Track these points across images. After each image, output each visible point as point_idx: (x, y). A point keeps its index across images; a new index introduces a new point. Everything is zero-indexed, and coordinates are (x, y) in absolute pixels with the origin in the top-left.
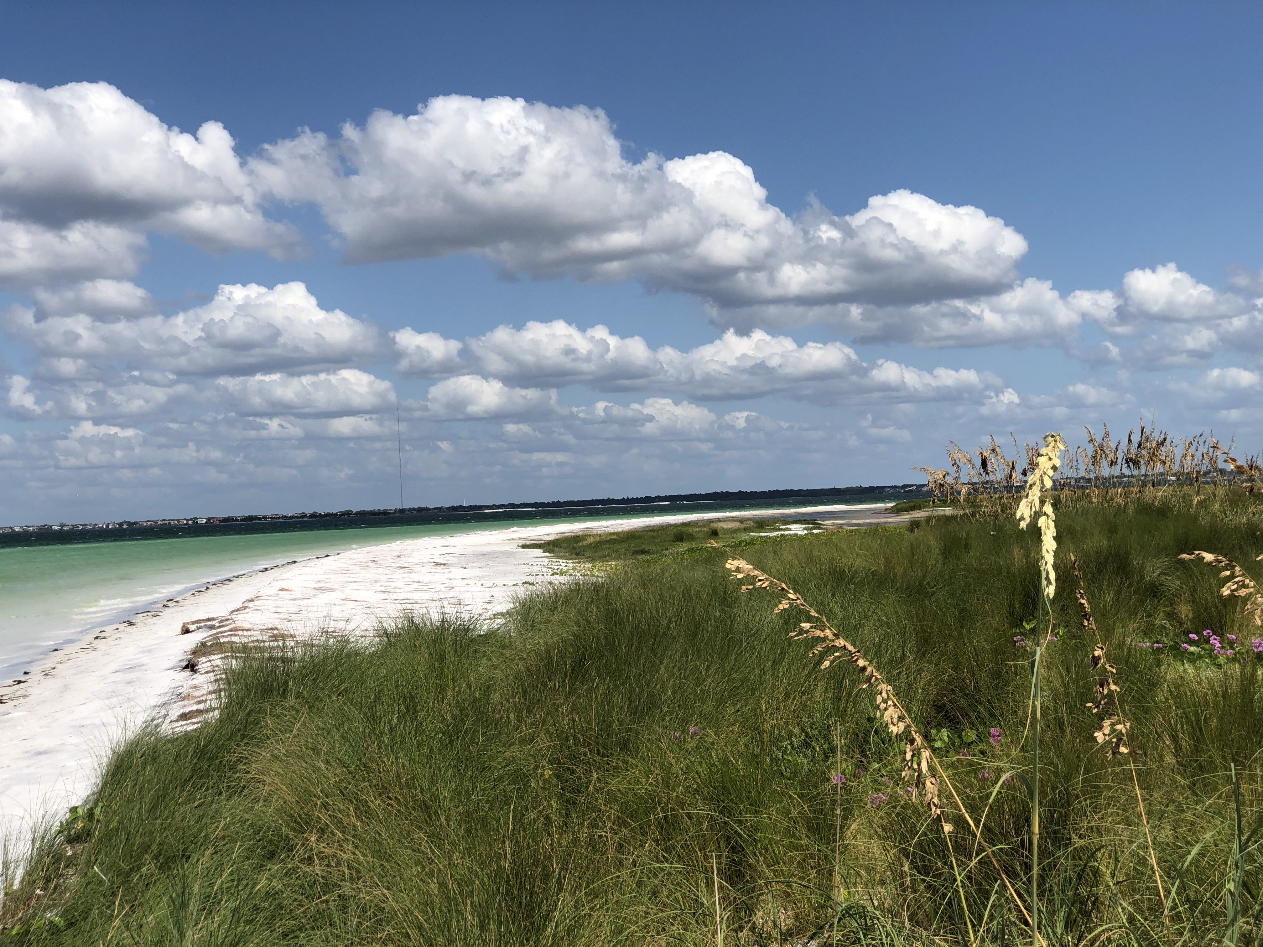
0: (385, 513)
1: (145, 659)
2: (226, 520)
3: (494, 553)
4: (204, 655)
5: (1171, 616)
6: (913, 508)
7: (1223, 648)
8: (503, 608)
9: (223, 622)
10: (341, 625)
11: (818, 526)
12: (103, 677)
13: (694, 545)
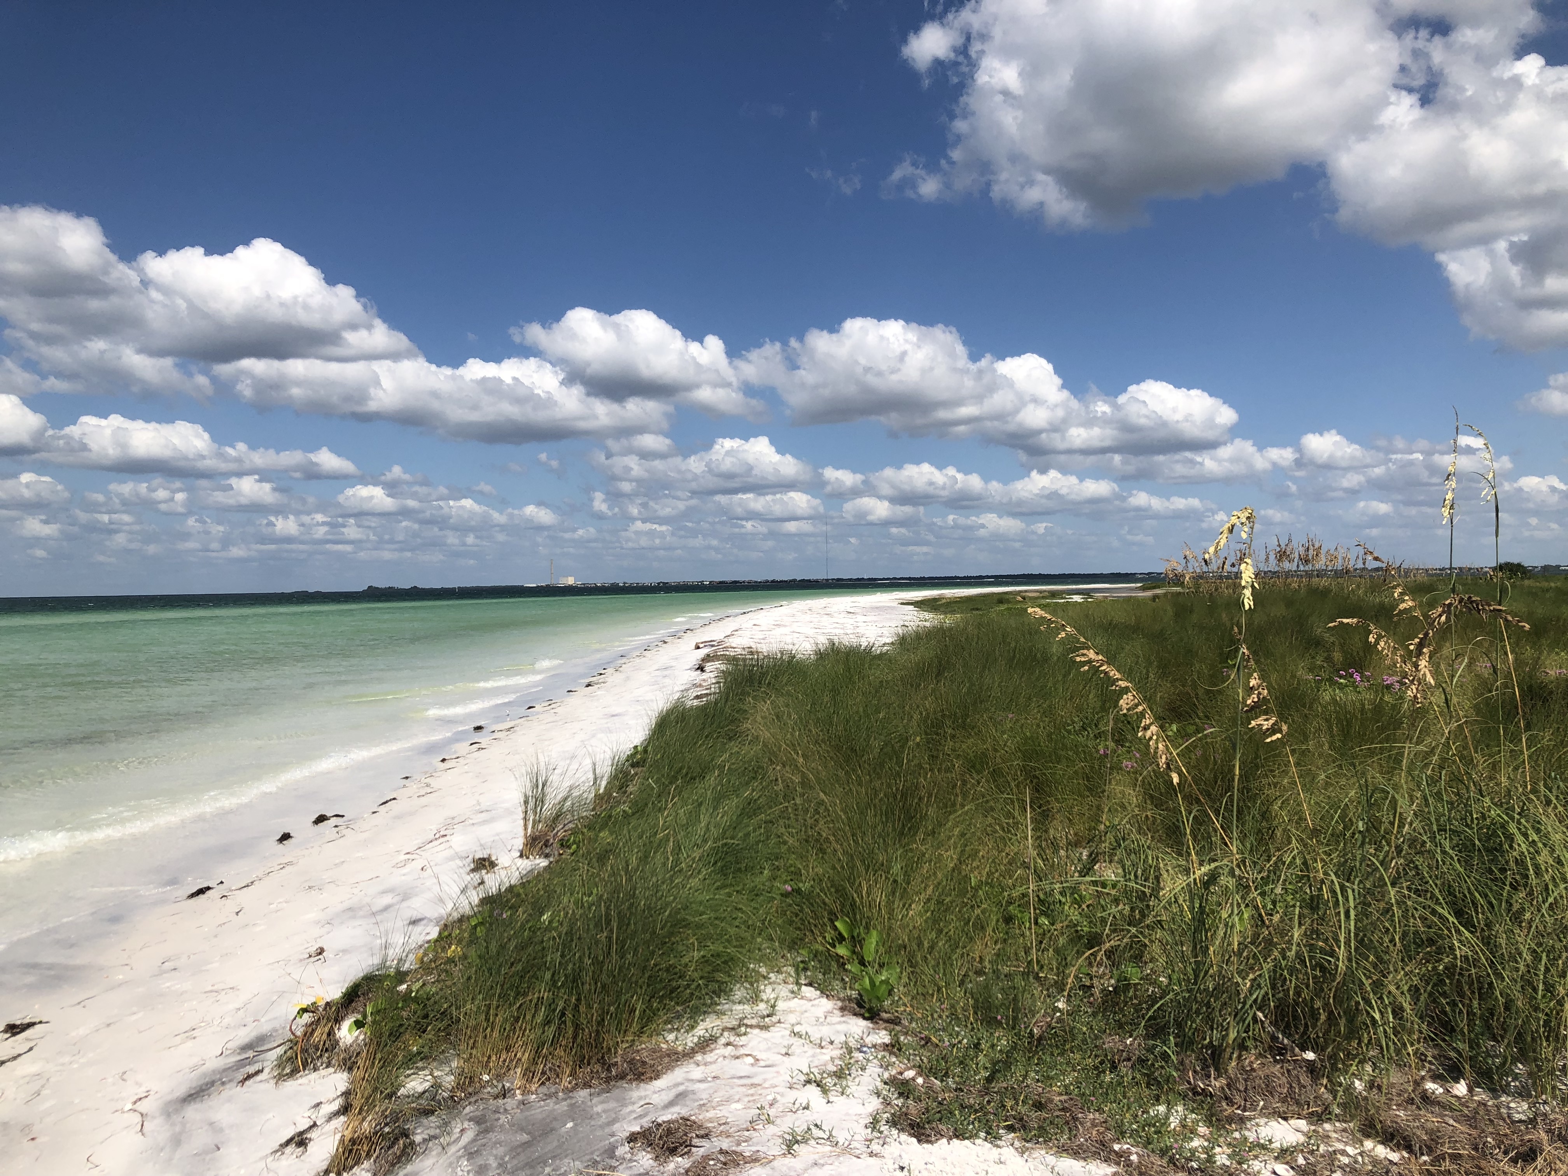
0: (817, 581)
1: (673, 663)
2: (721, 582)
3: (884, 607)
4: (709, 661)
5: (1328, 659)
6: (1154, 588)
7: (1362, 681)
8: (889, 640)
9: (720, 642)
10: (790, 647)
11: (1091, 597)
12: (650, 673)
13: (1010, 606)
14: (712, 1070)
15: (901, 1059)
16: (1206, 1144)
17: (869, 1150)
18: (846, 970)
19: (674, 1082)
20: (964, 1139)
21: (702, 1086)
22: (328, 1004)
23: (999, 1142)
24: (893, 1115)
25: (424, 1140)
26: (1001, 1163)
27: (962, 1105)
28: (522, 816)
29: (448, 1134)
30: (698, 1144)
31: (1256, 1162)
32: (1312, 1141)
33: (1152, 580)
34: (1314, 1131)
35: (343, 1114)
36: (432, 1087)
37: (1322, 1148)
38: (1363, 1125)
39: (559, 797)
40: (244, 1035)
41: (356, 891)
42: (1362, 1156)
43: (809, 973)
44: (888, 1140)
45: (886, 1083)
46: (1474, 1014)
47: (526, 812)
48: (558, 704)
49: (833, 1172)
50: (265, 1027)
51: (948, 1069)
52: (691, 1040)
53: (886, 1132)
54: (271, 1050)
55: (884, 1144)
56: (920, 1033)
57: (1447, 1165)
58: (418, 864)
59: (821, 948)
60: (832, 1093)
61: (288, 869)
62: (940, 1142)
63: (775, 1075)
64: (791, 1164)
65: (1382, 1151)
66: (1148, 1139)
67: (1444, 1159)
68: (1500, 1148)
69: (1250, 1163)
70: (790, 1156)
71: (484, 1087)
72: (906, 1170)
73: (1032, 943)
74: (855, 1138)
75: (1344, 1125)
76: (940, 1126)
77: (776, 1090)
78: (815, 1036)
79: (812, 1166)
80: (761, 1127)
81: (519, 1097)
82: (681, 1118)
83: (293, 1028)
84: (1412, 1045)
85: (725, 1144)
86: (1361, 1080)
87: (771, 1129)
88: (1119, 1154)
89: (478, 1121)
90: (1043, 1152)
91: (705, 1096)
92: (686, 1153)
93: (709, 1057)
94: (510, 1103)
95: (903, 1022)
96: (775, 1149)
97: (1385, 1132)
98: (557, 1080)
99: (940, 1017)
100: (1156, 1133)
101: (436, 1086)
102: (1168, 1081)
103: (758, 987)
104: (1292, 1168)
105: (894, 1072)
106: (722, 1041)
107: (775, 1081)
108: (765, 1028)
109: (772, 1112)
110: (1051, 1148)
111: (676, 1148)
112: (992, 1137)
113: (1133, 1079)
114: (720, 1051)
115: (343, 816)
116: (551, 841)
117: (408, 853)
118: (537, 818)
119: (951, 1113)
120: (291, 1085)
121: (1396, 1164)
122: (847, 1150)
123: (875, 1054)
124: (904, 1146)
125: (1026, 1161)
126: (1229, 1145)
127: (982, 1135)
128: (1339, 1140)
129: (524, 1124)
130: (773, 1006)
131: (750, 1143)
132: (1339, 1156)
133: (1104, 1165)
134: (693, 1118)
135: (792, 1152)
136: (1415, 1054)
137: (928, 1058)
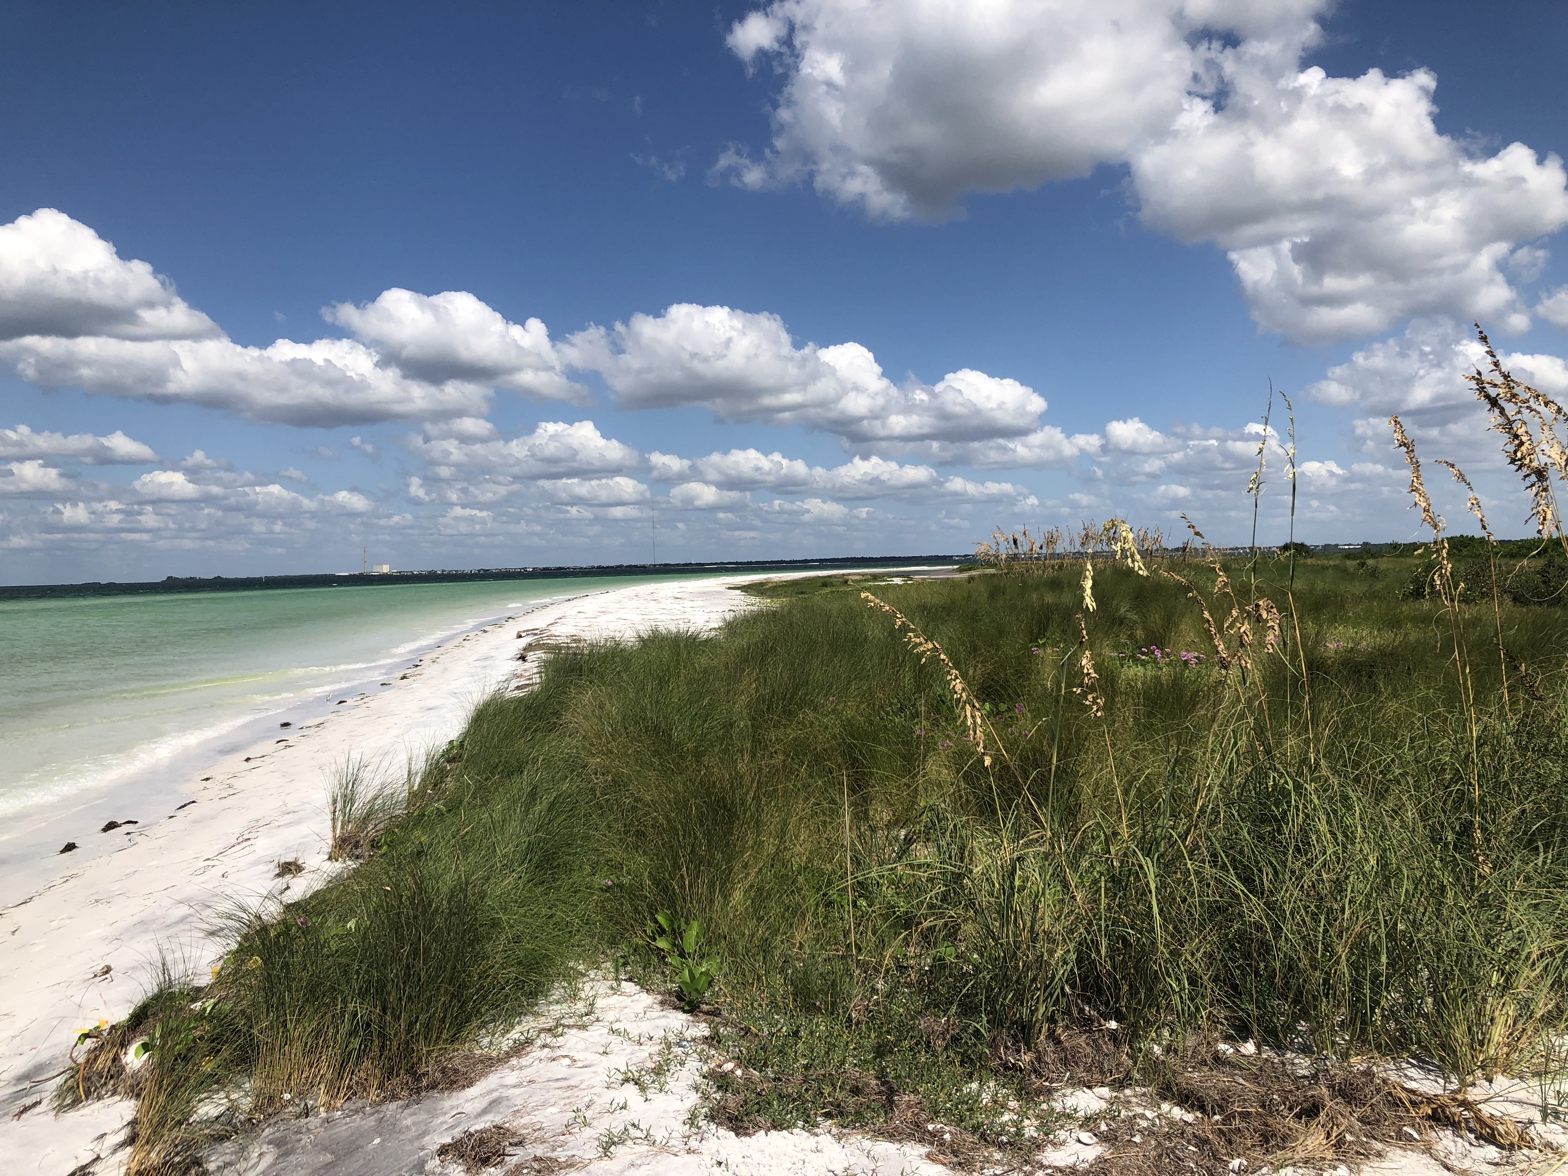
0: (644, 567)
1: (494, 653)
2: (544, 569)
3: (711, 592)
4: (531, 651)
5: (1131, 637)
6: (970, 569)
7: (1163, 657)
8: (716, 625)
9: (542, 631)
11: (911, 579)
12: (469, 664)
13: (834, 589)
14: (528, 1073)
15: (720, 1051)
16: (1015, 1117)
17: (687, 1147)
18: (666, 964)
19: (487, 1089)
20: (782, 1129)
21: (517, 1091)
22: (113, 1027)
23: (816, 1130)
24: (712, 1109)
25: (219, 1168)
26: (818, 1151)
27: (780, 1095)
28: (330, 816)
29: (245, 1159)
30: (511, 1153)
31: (1062, 1132)
32: (1114, 1108)
33: (967, 562)
34: (1116, 1097)
35: (130, 1145)
36: (228, 1110)
37: (1123, 1113)
38: (1161, 1088)
39: (370, 796)
40: (21, 1065)
41: (148, 902)
42: (1159, 1119)
43: (629, 968)
44: (706, 1135)
45: (705, 1077)
46: (1261, 976)
47: (334, 812)
48: (371, 698)
49: (650, 1172)
50: (44, 1056)
51: (766, 1059)
52: (506, 1043)
53: (704, 1128)
54: (49, 1079)
55: (702, 1139)
56: (740, 1023)
57: (1237, 1123)
58: (218, 871)
59: (641, 942)
60: (650, 1090)
61: (73, 882)
62: (758, 1134)
63: (593, 1075)
64: (608, 1167)
65: (1177, 1113)
66: (961, 1117)
67: (1234, 1117)
68: (1285, 1105)
69: (1057, 1133)
70: (606, 1158)
71: (285, 1106)
72: (723, 1165)
73: (850, 927)
74: (674, 1135)
75: (1144, 1089)
76: (758, 1118)
77: (593, 1091)
78: (634, 1033)
79: (629, 1168)
80: (577, 1130)
81: (323, 1115)
82: (494, 1127)
83: (74, 1055)
84: (1205, 1009)
85: (540, 1151)
86: (1159, 1044)
87: (588, 1132)
88: (933, 1134)
89: (278, 1143)
90: (859, 1137)
91: (519, 1102)
92: (499, 1163)
93: (524, 1061)
94: (313, 1122)
95: (722, 1012)
96: (591, 1152)
97: (1180, 1094)
98: (365, 1094)
99: (760, 1005)
100: (968, 1110)
101: (233, 1108)
102: (981, 1058)
103: (576, 984)
104: (1095, 1135)
105: (713, 1065)
106: (539, 1042)
107: (592, 1082)
108: (584, 1027)
109: (589, 1114)
110: (868, 1133)
111: (489, 1158)
112: (810, 1125)
113: (948, 1057)
114: (536, 1053)
115: (136, 822)
116: (362, 843)
117: (208, 859)
118: (346, 818)
119: (769, 1104)
120: (72, 1116)
121: (1190, 1124)
122: (665, 1148)
123: (694, 1048)
124: (722, 1141)
125: (843, 1147)
126: (1037, 1117)
127: (800, 1123)
128: (1139, 1105)
129: (328, 1144)
130: (592, 1005)
131: (566, 1147)
132: (1138, 1120)
133: (918, 1146)
134: (507, 1125)
135: (609, 1154)
136: (1208, 1018)
137: (748, 1049)
